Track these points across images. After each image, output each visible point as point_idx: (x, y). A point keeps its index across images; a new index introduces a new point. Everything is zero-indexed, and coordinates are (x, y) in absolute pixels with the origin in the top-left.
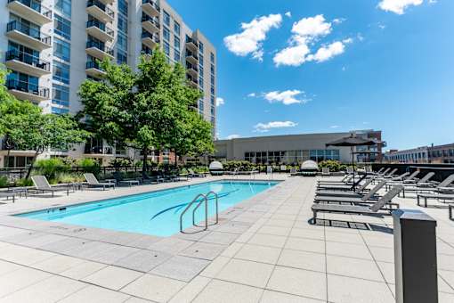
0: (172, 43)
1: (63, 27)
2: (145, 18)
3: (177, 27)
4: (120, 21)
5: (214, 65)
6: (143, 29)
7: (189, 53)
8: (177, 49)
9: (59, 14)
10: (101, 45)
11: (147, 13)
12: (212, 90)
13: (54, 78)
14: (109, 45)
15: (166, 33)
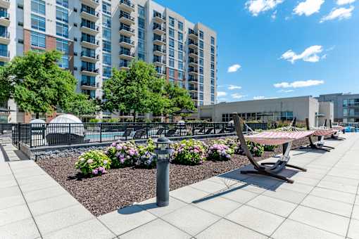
0: (176, 38)
1: (107, 46)
2: (156, 26)
3: (181, 25)
4: (140, 33)
5: (215, 46)
6: (155, 34)
7: (191, 42)
8: (181, 41)
9: (105, 39)
10: (128, 53)
11: (157, 22)
12: (213, 66)
13: (103, 75)
14: (132, 51)
15: (171, 32)
